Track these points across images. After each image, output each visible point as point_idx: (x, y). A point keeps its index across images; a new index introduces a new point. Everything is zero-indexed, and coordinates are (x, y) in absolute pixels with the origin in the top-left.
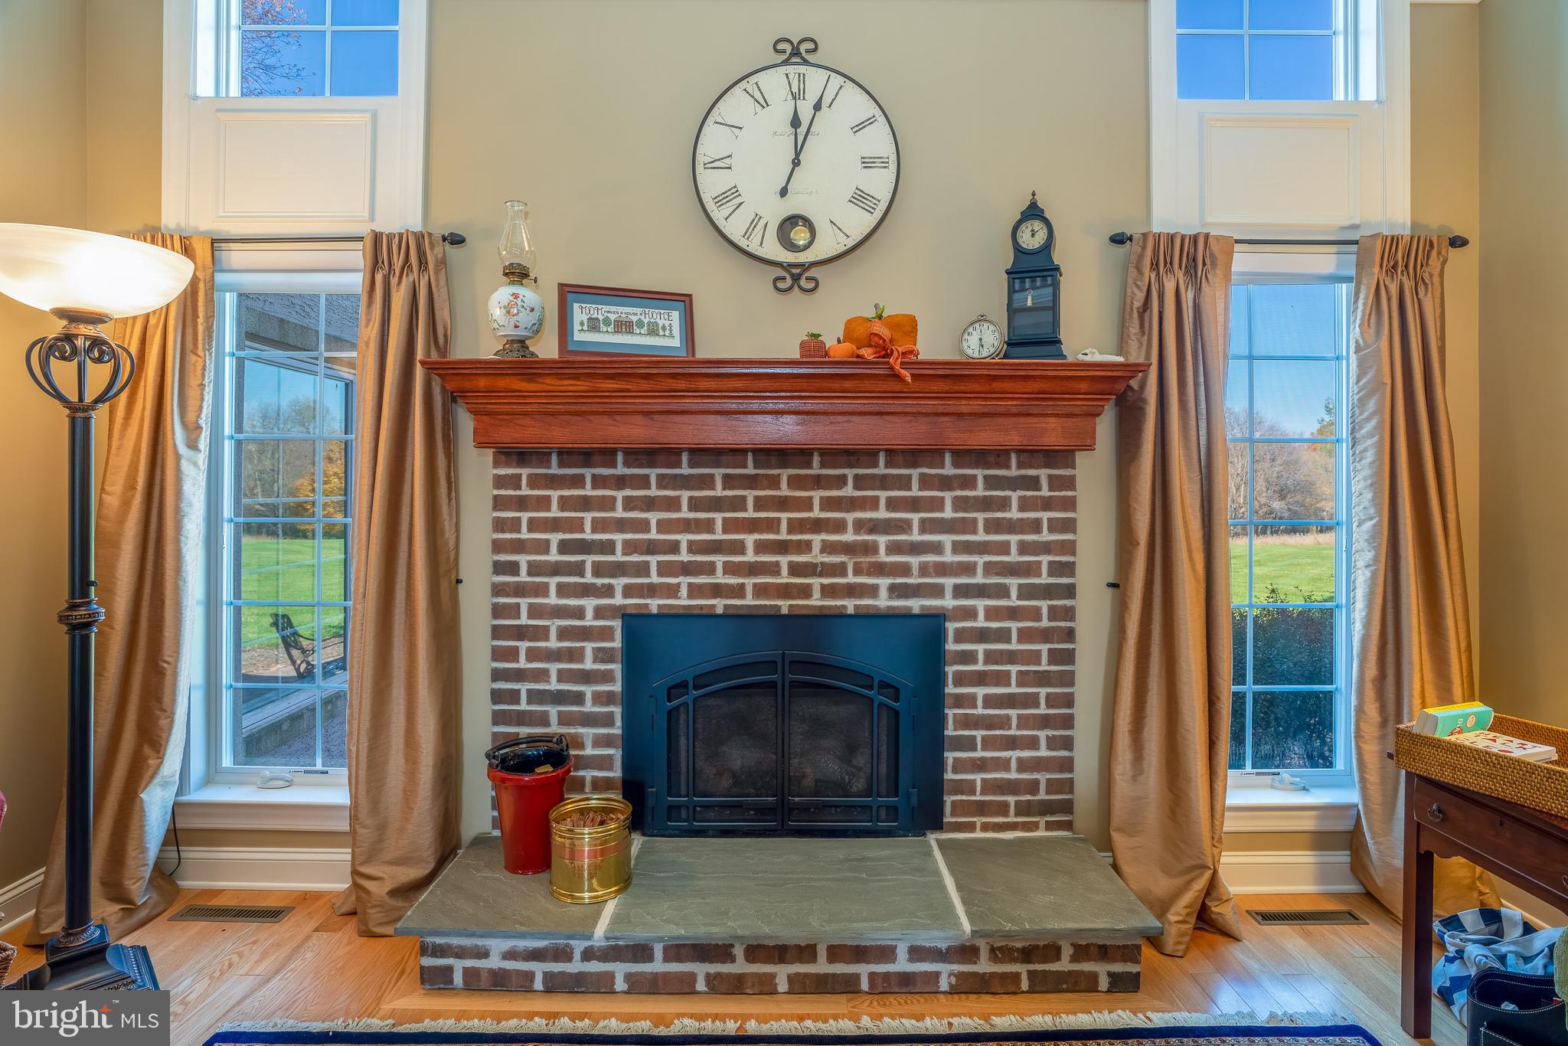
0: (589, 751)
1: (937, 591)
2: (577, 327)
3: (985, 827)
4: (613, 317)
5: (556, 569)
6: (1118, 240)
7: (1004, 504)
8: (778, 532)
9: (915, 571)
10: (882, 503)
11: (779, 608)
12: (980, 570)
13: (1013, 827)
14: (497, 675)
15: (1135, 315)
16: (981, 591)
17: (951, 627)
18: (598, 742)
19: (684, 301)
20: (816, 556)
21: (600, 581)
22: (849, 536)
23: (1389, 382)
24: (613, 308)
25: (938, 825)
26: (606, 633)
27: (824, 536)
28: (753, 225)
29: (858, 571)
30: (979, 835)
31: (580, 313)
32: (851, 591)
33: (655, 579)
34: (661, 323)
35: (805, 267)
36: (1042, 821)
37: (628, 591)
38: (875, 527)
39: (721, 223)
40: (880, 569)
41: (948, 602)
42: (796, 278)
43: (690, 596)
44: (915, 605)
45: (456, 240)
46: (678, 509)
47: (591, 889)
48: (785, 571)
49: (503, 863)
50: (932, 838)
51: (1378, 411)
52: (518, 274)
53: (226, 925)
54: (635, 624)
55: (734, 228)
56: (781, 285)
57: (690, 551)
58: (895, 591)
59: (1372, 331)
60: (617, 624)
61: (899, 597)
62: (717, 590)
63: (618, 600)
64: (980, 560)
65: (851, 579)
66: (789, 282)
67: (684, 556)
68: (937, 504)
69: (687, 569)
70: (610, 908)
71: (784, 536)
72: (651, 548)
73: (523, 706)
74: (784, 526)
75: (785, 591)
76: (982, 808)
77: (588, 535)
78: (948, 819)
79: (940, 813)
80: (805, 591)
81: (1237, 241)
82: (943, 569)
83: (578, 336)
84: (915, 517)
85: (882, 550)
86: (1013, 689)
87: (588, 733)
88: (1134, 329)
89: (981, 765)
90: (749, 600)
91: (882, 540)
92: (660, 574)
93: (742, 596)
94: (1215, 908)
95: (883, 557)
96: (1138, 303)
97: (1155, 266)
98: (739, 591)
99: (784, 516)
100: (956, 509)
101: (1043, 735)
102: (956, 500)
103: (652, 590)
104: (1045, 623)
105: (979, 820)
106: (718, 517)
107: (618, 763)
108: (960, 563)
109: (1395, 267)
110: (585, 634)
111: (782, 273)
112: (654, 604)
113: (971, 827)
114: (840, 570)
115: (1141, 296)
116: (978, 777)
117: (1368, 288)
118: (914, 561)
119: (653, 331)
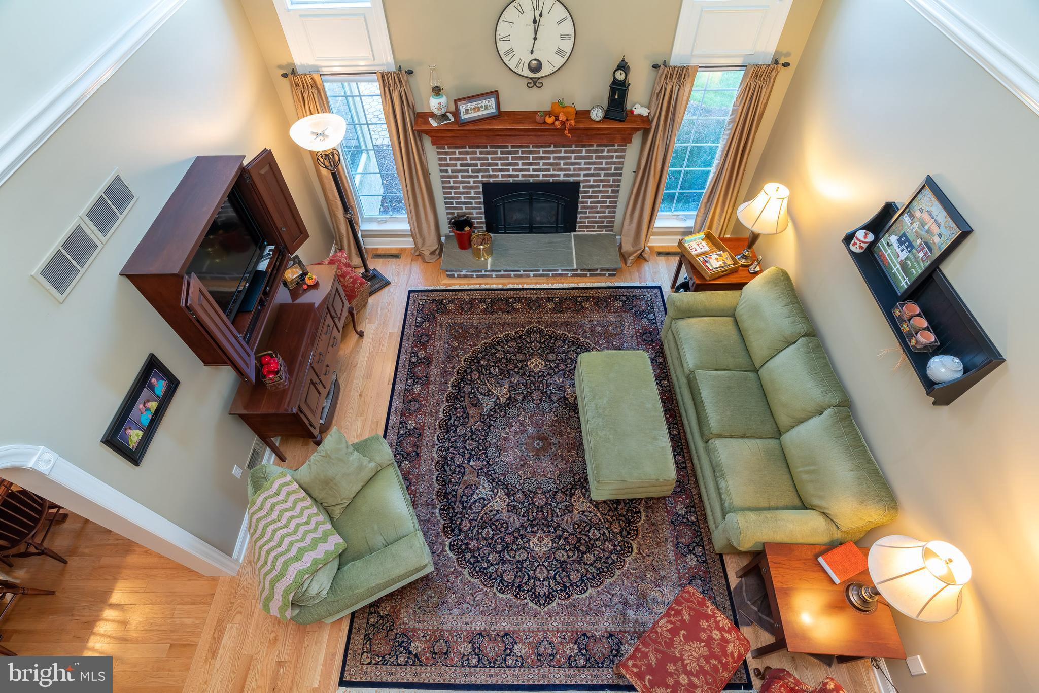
0: (475, 215)
1: (579, 175)
2: (462, 114)
3: (588, 231)
4: (473, 107)
5: (460, 171)
6: (655, 67)
7: (602, 151)
8: (529, 160)
9: (572, 170)
10: (563, 151)
11: (529, 180)
12: (592, 169)
13: (596, 231)
14: (445, 198)
15: (656, 95)
16: (592, 175)
17: (582, 185)
18: (477, 213)
19: (495, 94)
20: (541, 166)
21: (474, 174)
22: (552, 161)
23: (737, 120)
24: (472, 104)
25: (575, 231)
26: (477, 187)
27: (544, 161)
28: (519, 63)
29: (554, 170)
30: (586, 233)
31: (462, 107)
32: (552, 176)
33: (491, 173)
34: (488, 104)
35: (539, 78)
36: (604, 230)
37: (483, 177)
38: (560, 158)
39: (507, 63)
40: (561, 170)
41: (582, 178)
42: (535, 83)
43: (502, 177)
44: (571, 179)
45: (410, 72)
46: (497, 154)
47: (484, 256)
48: (531, 170)
49: (457, 246)
50: (573, 234)
51: (731, 129)
52: (437, 91)
53: (388, 260)
54: (486, 185)
55: (512, 65)
56: (529, 85)
57: (501, 165)
58: (565, 175)
59: (739, 101)
60: (481, 185)
61: (567, 177)
62: (510, 176)
63: (480, 179)
64: (593, 167)
65: (552, 172)
66: (532, 84)
67: (500, 167)
68: (581, 152)
69: (501, 170)
70: (489, 261)
71: (531, 161)
72: (489, 165)
73: (455, 205)
74: (531, 158)
75: (531, 176)
76: (587, 227)
77: (469, 162)
78: (577, 229)
79: (576, 228)
80: (538, 176)
81: (700, 67)
82: (581, 169)
83: (463, 117)
84: (573, 155)
85: (562, 165)
86: (600, 199)
87: (474, 211)
88: (654, 99)
89: (588, 217)
90: (520, 178)
91: (562, 162)
92: (492, 172)
93: (519, 177)
94: (643, 254)
95: (562, 166)
96: (657, 91)
97: (666, 78)
98: (518, 176)
99: (531, 156)
100: (586, 153)
101: (607, 210)
102: (586, 150)
103: (490, 176)
104: (611, 183)
105: (586, 230)
106: (510, 156)
107: (484, 218)
108: (586, 168)
109: (757, 76)
110: (471, 187)
111: (530, 81)
112: (491, 180)
113: (584, 231)
114: (549, 170)
115: (659, 89)
116: (587, 220)
117: (744, 84)
118: (572, 167)
119: (486, 108)
